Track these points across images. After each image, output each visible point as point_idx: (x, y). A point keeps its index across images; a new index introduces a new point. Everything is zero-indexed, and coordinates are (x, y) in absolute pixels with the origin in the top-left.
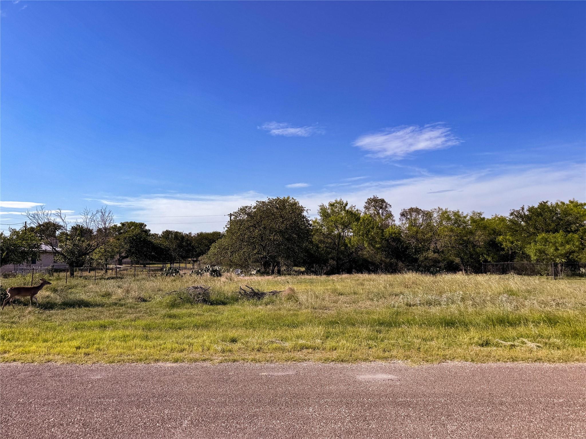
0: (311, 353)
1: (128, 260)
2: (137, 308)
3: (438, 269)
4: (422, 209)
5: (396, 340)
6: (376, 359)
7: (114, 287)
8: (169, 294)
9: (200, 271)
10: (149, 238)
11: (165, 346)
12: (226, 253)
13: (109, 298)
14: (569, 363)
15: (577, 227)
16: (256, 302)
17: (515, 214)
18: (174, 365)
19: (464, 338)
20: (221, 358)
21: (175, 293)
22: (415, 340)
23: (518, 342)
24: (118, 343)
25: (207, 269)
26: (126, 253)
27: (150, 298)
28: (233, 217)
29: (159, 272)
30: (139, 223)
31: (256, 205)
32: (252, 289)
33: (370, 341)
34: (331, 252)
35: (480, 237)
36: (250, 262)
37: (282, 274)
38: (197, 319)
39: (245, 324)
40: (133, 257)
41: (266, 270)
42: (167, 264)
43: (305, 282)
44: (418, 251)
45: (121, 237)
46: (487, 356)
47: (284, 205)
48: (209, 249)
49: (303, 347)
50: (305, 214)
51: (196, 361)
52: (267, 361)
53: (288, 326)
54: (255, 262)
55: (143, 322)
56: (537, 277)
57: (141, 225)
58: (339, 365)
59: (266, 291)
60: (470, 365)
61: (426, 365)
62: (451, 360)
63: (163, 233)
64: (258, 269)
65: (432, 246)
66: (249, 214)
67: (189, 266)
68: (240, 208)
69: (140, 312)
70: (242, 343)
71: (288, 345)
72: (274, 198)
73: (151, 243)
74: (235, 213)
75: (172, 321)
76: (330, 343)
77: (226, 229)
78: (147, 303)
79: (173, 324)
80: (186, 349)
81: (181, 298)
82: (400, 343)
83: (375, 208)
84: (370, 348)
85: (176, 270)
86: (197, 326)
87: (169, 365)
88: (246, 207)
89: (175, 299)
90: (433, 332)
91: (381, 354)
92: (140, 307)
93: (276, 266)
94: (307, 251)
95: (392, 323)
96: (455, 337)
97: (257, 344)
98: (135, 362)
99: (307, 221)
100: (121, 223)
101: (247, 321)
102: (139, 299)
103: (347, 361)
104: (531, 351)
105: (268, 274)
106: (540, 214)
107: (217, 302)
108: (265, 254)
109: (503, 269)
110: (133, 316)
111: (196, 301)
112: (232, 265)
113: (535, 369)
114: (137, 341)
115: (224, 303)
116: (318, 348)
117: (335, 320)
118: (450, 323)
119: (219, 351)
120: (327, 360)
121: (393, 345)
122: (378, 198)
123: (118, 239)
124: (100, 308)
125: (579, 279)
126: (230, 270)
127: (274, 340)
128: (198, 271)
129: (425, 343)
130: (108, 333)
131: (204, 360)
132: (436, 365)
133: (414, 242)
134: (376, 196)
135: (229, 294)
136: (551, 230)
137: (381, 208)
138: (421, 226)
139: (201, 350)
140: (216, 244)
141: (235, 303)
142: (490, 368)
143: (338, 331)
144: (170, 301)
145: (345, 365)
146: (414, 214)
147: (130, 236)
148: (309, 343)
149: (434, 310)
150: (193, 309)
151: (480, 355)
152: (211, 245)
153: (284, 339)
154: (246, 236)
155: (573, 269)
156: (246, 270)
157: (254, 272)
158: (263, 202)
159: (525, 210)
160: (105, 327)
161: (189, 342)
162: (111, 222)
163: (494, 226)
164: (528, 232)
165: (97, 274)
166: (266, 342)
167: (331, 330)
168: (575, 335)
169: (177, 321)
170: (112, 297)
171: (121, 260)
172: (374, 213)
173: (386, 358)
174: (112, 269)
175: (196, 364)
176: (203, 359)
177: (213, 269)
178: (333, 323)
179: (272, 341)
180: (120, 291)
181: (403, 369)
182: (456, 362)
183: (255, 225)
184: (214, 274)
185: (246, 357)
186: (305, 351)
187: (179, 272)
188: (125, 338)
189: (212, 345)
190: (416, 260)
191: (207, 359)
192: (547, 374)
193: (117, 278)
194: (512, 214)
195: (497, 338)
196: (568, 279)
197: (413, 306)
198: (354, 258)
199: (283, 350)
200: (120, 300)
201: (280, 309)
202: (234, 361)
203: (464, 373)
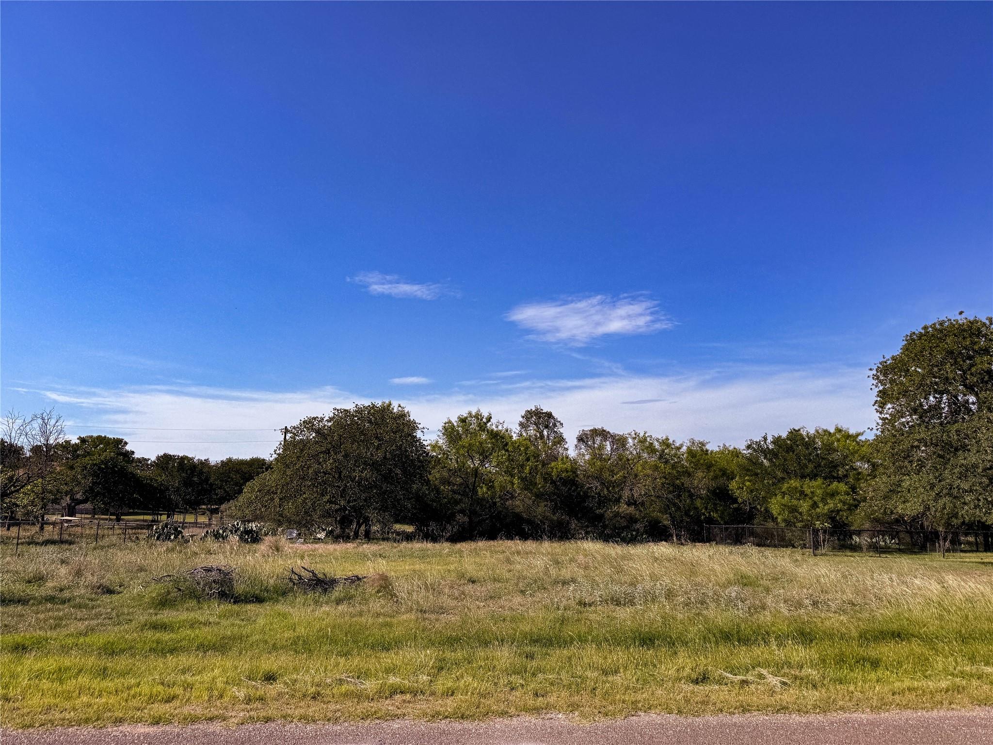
0: (409, 702)
1: (88, 506)
2: (93, 608)
3: (634, 533)
4: (611, 432)
5: (558, 672)
6: (521, 711)
7: (53, 562)
8: (158, 581)
9: (221, 531)
10: (131, 468)
11: (138, 690)
12: (272, 499)
13: (39, 586)
14: (829, 714)
15: (847, 471)
16: (319, 597)
17: (753, 448)
18: (151, 730)
19: (667, 668)
20: (242, 714)
21: (168, 579)
22: (589, 674)
23: (752, 675)
24: (45, 684)
25: (235, 527)
26: (84, 493)
27: (120, 586)
28: (289, 436)
29: (144, 531)
30: (114, 438)
31: (333, 415)
32: (313, 573)
33: (513, 676)
34: (461, 500)
35: (700, 481)
36: (315, 517)
37: (373, 539)
38: (205, 633)
39: (295, 643)
40: (97, 501)
41: (344, 532)
42: (161, 515)
43: (412, 556)
44: (603, 501)
45: (78, 463)
46: (703, 703)
47: (383, 418)
48: (240, 492)
49: (395, 691)
50: (419, 434)
51: (194, 719)
52: (329, 720)
53: (373, 648)
54: (324, 516)
55: (99, 639)
56: (789, 552)
57: (119, 443)
58: (457, 726)
59: (338, 577)
60: (674, 721)
61: (603, 722)
62: (645, 712)
63: (158, 458)
64: (330, 529)
65: (626, 493)
66: (318, 432)
67: (202, 519)
68: (303, 420)
69: (97, 616)
70: (286, 683)
71: (370, 686)
72: (366, 405)
73: (134, 475)
74: (294, 428)
75: (158, 635)
76: (443, 683)
77: (275, 456)
78: (115, 597)
79: (158, 643)
80: (178, 695)
81: (180, 590)
82: (563, 678)
83: (537, 427)
84: (512, 689)
85: (176, 529)
86: (204, 648)
87: (142, 730)
88: (315, 418)
89: (168, 591)
90: (619, 656)
91: (531, 702)
92: (99, 606)
93: (362, 524)
94: (419, 498)
95: (554, 639)
96: (655, 666)
97: (313, 684)
98: (74, 725)
99: (422, 446)
100: (80, 438)
101: (298, 637)
102: (98, 589)
103: (472, 717)
104: (772, 692)
105: (346, 538)
106: (790, 449)
107: (246, 597)
108: (342, 503)
109: (736, 534)
110: (82, 626)
111: (208, 594)
112: (282, 521)
113: (777, 726)
114: (84, 680)
115: (259, 600)
116: (421, 692)
117: (457, 635)
118: (647, 640)
119: (239, 700)
120: (435, 716)
121: (552, 684)
122: (542, 410)
123: (72, 468)
124: (20, 608)
125: (851, 556)
126: (277, 530)
127: (343, 677)
128: (218, 531)
129: (605, 679)
130: (30, 662)
131: (211, 719)
132: (620, 722)
133: (597, 487)
134: (539, 407)
135: (272, 581)
136: (808, 475)
137: (547, 427)
138: (609, 459)
139: (207, 698)
140: (254, 484)
141: (280, 598)
142: (707, 726)
143: (461, 657)
144: (159, 595)
145: (467, 724)
146: (598, 440)
147: (95, 462)
148: (406, 682)
149: (623, 614)
150: (199, 612)
151: (692, 701)
152: (244, 484)
153: (362, 674)
154: (310, 471)
155: (842, 537)
156: (308, 530)
157: (322, 535)
158: (345, 410)
159: (769, 441)
160: (24, 648)
161: (185, 681)
162: (60, 436)
163: (724, 464)
164: (774, 477)
165: (22, 533)
166: (329, 681)
167: (448, 654)
168: (840, 661)
169: (166, 636)
170: (46, 584)
171: (74, 507)
172: (536, 435)
173: (536, 710)
174: (54, 524)
175: (193, 727)
176: (208, 716)
177: (245, 528)
178: (452, 642)
179: (340, 679)
180: (63, 571)
181: (565, 731)
182: (654, 717)
183: (329, 450)
184: (246, 537)
185: (289, 712)
186: (398, 697)
187: (181, 532)
188: (60, 675)
189: (228, 687)
190: (601, 517)
191: (217, 716)
192: (795, 737)
193: (62, 542)
194: (749, 447)
195: (720, 669)
196: (834, 555)
197: (590, 605)
198: (500, 512)
199: (359, 696)
200: (61, 590)
201: (361, 614)
202: (268, 720)
203: (665, 738)
